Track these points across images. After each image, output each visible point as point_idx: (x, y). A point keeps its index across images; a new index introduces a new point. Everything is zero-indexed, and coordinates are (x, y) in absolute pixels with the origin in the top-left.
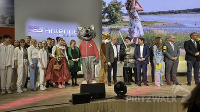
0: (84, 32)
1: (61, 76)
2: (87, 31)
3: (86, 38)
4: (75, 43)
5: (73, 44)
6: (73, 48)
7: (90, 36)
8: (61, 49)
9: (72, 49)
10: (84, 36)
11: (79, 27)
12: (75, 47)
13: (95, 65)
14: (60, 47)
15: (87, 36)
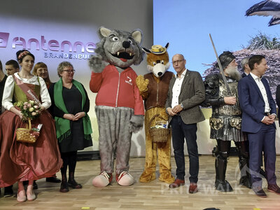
0: (116, 45)
1: (29, 165)
2: (126, 45)
3: (120, 62)
4: (71, 71)
5: (65, 74)
6: (69, 86)
7: (131, 57)
8: (29, 86)
9: (64, 88)
10: (115, 55)
11: (103, 29)
12: (72, 81)
13: (131, 133)
14: (26, 81)
15: (123, 55)
